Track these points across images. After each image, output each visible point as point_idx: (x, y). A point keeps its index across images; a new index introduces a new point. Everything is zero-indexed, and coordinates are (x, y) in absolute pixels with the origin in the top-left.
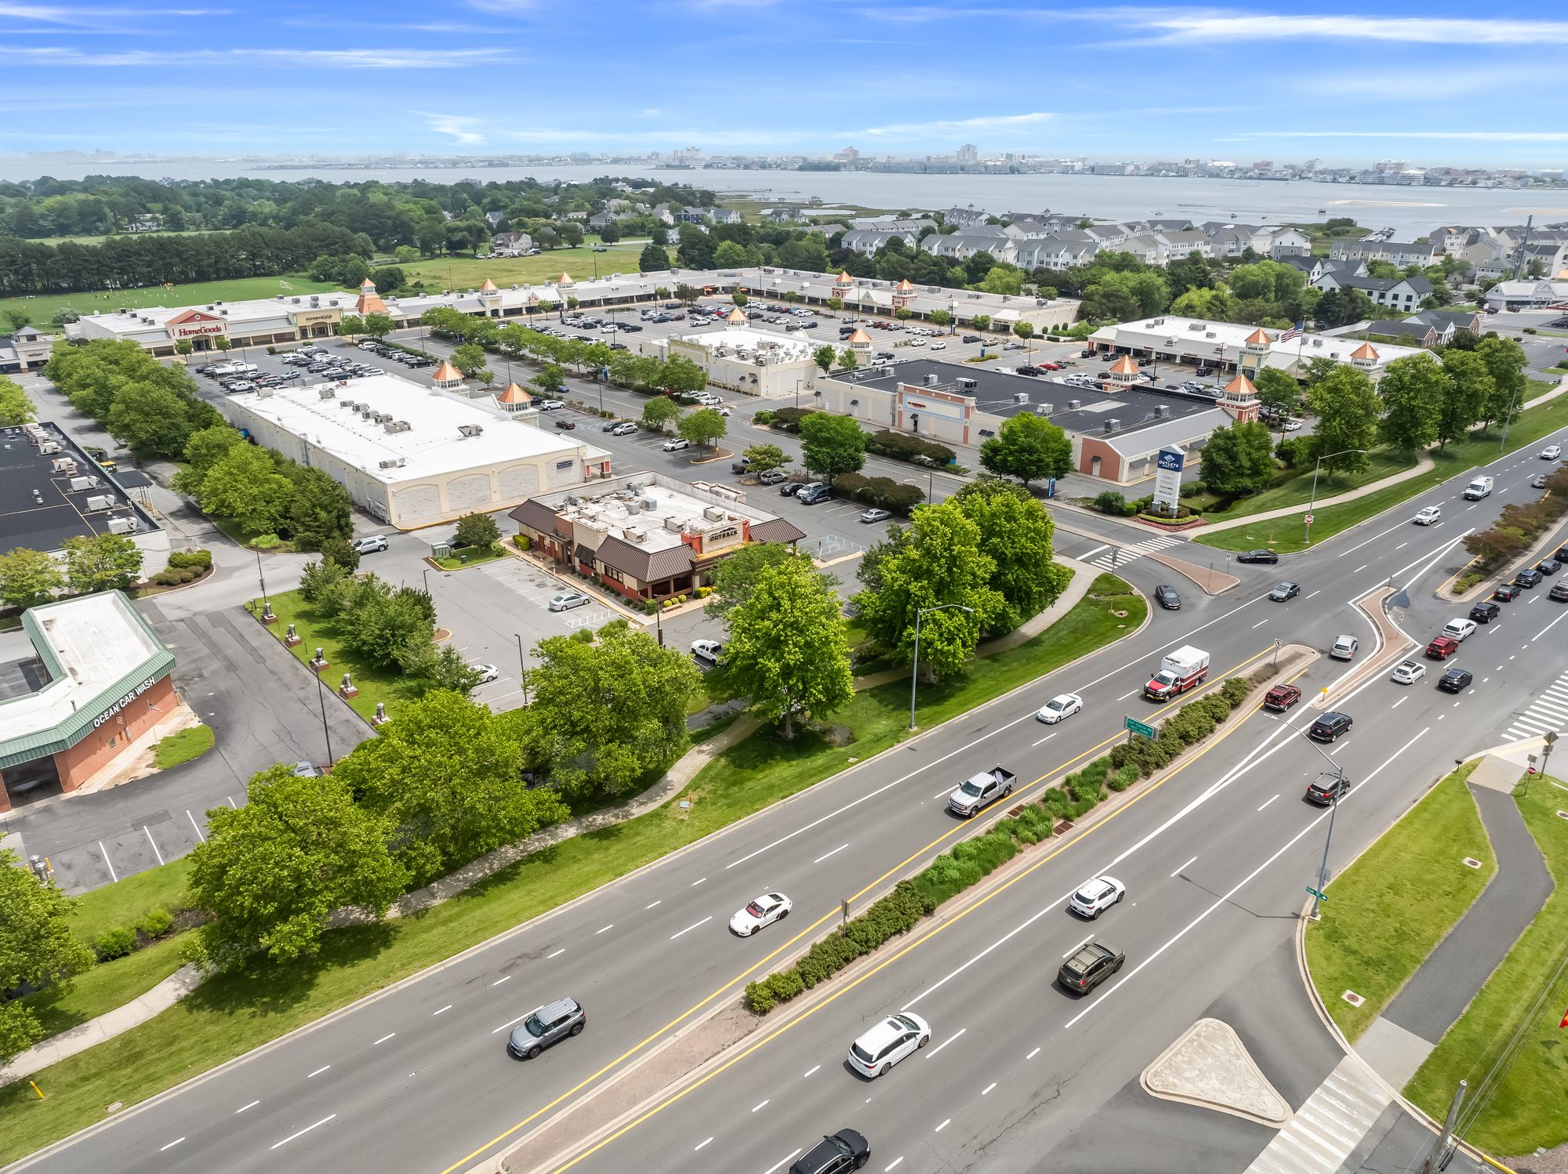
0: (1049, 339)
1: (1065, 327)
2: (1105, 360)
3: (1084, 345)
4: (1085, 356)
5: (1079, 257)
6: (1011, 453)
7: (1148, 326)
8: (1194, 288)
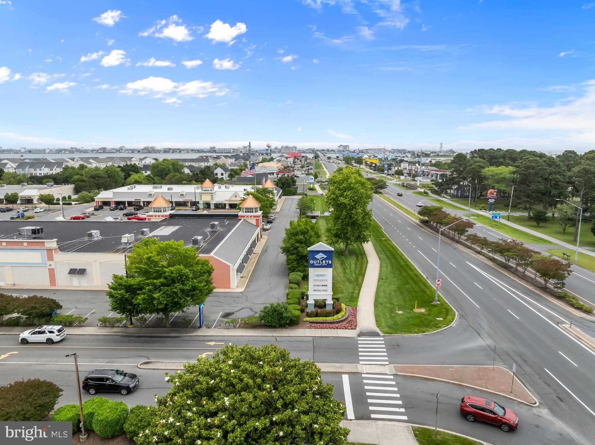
0: (64, 204)
1: (70, 197)
2: (111, 210)
3: (94, 204)
4: (96, 210)
5: (54, 169)
6: (156, 288)
7: (128, 189)
8: (134, 173)
